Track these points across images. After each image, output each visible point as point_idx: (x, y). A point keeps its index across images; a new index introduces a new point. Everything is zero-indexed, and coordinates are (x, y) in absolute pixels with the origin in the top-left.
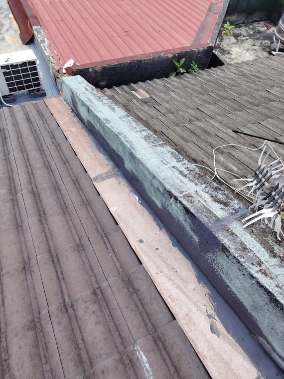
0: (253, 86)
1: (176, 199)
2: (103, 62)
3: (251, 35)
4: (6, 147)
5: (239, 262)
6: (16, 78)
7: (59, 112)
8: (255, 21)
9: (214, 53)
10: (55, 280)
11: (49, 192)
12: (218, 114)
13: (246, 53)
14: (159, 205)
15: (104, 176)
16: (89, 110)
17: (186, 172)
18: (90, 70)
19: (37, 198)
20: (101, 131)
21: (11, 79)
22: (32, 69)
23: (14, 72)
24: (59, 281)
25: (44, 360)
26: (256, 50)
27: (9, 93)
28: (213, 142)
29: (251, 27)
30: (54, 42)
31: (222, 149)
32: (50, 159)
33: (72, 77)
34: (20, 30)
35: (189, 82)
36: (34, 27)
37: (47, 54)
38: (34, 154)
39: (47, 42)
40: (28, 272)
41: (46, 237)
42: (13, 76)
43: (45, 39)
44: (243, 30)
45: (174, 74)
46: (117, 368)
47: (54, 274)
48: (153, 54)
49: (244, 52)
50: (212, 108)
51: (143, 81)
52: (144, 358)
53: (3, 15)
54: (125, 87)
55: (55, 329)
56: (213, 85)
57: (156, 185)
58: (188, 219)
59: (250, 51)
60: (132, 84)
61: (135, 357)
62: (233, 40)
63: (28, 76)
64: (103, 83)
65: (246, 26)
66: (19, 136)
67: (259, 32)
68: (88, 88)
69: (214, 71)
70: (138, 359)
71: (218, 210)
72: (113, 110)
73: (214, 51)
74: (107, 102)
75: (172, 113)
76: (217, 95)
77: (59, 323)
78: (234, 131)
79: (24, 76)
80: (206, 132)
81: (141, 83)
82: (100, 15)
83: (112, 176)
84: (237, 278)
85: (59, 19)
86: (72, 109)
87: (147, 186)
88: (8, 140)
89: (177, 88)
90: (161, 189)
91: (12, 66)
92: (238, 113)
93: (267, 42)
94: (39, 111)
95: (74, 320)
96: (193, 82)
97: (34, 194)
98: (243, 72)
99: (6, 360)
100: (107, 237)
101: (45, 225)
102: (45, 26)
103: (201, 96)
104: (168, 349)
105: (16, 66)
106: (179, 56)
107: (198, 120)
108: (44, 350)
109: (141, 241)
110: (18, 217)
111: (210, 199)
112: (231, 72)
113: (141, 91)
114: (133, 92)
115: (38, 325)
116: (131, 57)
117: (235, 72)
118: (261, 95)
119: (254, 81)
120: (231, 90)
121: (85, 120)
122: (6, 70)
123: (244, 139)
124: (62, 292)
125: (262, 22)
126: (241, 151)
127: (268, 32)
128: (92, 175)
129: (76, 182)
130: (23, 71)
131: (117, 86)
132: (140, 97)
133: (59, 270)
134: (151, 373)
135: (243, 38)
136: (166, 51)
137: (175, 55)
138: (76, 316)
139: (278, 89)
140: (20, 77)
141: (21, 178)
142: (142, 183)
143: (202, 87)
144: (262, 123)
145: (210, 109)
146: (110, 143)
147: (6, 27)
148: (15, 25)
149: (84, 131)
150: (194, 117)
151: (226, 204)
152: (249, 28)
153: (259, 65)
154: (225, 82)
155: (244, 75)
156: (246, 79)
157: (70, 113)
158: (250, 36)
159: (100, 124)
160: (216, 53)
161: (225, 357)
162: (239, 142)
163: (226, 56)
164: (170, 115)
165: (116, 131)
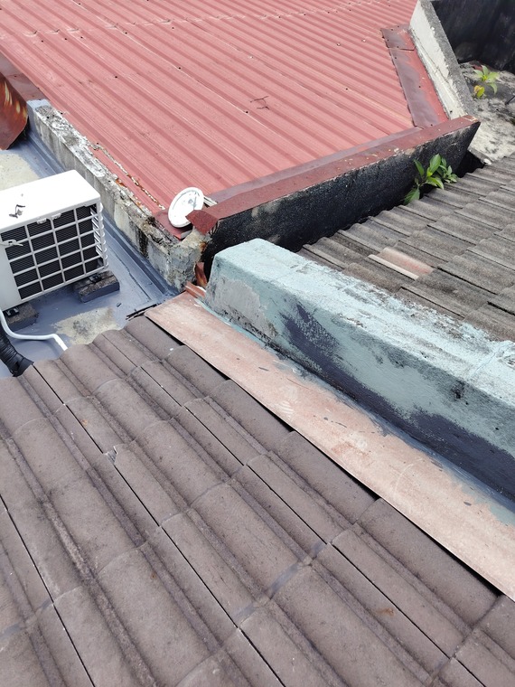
6: (41, 257)
18: (255, 213)
21: (28, 262)
22: (84, 227)
23: (38, 243)
27: (20, 301)
30: (102, 140)
36: (33, 104)
37: (100, 175)
39: (83, 142)
42: (33, 253)
43: (76, 133)
45: (417, 193)
48: (375, 151)
60: (345, 233)
63: (73, 245)
79: (65, 248)
81: (361, 228)
82: (175, 64)
85: (84, 79)
91: (34, 227)
102: (56, 98)
105: (46, 225)
106: (425, 150)
114: (371, 256)
122: (15, 242)
130: (62, 235)
137: (417, 150)
140: (51, 254)
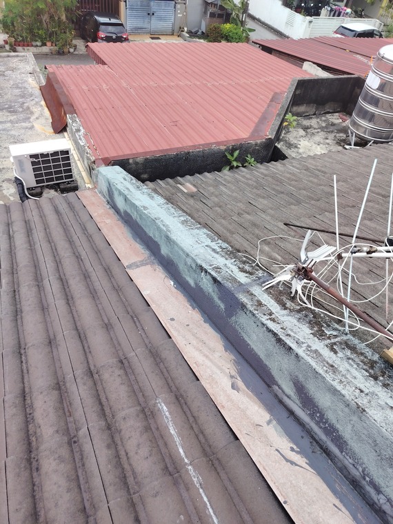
0: (315, 180)
1: (206, 272)
2: (146, 153)
3: (323, 127)
4: (31, 238)
5: (254, 315)
6: (45, 168)
7: (93, 204)
8: (329, 113)
9: (276, 147)
10: (81, 352)
11: (78, 278)
12: (271, 209)
13: (316, 147)
14: (192, 283)
15: (139, 264)
16: (126, 199)
17: (219, 250)
18: (131, 161)
19: (65, 284)
20: (138, 220)
21: (40, 169)
22: (63, 159)
23: (44, 162)
24: (85, 354)
25: (67, 414)
26: (328, 144)
27: (35, 185)
28: (260, 233)
29: (323, 118)
30: (90, 132)
31: (269, 240)
32: (80, 249)
33: (110, 168)
34: (52, 118)
35: (244, 177)
36: (69, 116)
37: (82, 144)
38: (62, 245)
39: (82, 132)
40: (53, 346)
41: (74, 318)
42: (42, 166)
43: (81, 128)
44: (314, 122)
45: (228, 168)
46: (138, 416)
47: (81, 348)
48: (203, 145)
49: (315, 146)
50: (266, 202)
51: (192, 175)
52: (165, 408)
53: (34, 102)
54: (169, 180)
55: (80, 388)
56: (270, 179)
57: (189, 263)
58: (216, 289)
59: (321, 145)
60: (179, 178)
61: (156, 408)
62: (302, 132)
63: (59, 166)
64: (145, 176)
65: (317, 118)
66: (46, 228)
67: (333, 124)
68: (127, 178)
69: (273, 165)
70: (159, 410)
71: (242, 278)
72: (152, 198)
73: (276, 144)
74: (146, 191)
75: (220, 207)
76: (274, 189)
77: (85, 384)
78: (285, 224)
79: (55, 167)
80: (254, 225)
81: (188, 177)
82: (145, 104)
83: (147, 264)
84: (254, 332)
85: (98, 107)
86: (107, 201)
87: (181, 267)
88: (34, 231)
89: (229, 182)
90: (194, 266)
91: (43, 155)
92: (293, 207)
93: (343, 136)
94: (69, 204)
95: (99, 384)
96: (248, 176)
97: (62, 280)
98: (307, 166)
99: (30, 414)
100: (136, 317)
101: (72, 308)
102: (81, 114)
103: (255, 190)
104: (188, 403)
105: (47, 155)
106: (233, 148)
107: (248, 213)
108: (68, 406)
109: (172, 319)
110: (44, 301)
111: (238, 270)
112: (293, 166)
113: (187, 185)
114: (179, 185)
115: (63, 387)
116: (177, 149)
117: (298, 166)
118: (323, 190)
119: (318, 176)
120: (290, 185)
121: (122, 211)
122: (34, 160)
123: (295, 231)
124: (88, 362)
125: (337, 114)
126: (289, 242)
127: (344, 124)
128: (125, 263)
129: (108, 271)
130: (54, 161)
131: (161, 180)
132: (186, 191)
133: (86, 345)
134: (170, 419)
135: (314, 131)
136: (218, 143)
137: (228, 147)
138: (101, 380)
139: (342, 183)
140: (49, 168)
141: (48, 266)
142: (177, 265)
143: (257, 182)
144: (318, 216)
145: (262, 203)
146: (147, 230)
147: (36, 115)
148: (47, 113)
149: (120, 223)
150: (244, 211)
151: (251, 274)
152: (321, 120)
153: (327, 159)
154: (284, 177)
155: (307, 169)
156: (309, 174)
157: (105, 205)
158: (322, 129)
159: (137, 212)
160: (279, 146)
161: (242, 406)
162: (289, 235)
163: (293, 150)
164: (217, 208)
165: (153, 216)
